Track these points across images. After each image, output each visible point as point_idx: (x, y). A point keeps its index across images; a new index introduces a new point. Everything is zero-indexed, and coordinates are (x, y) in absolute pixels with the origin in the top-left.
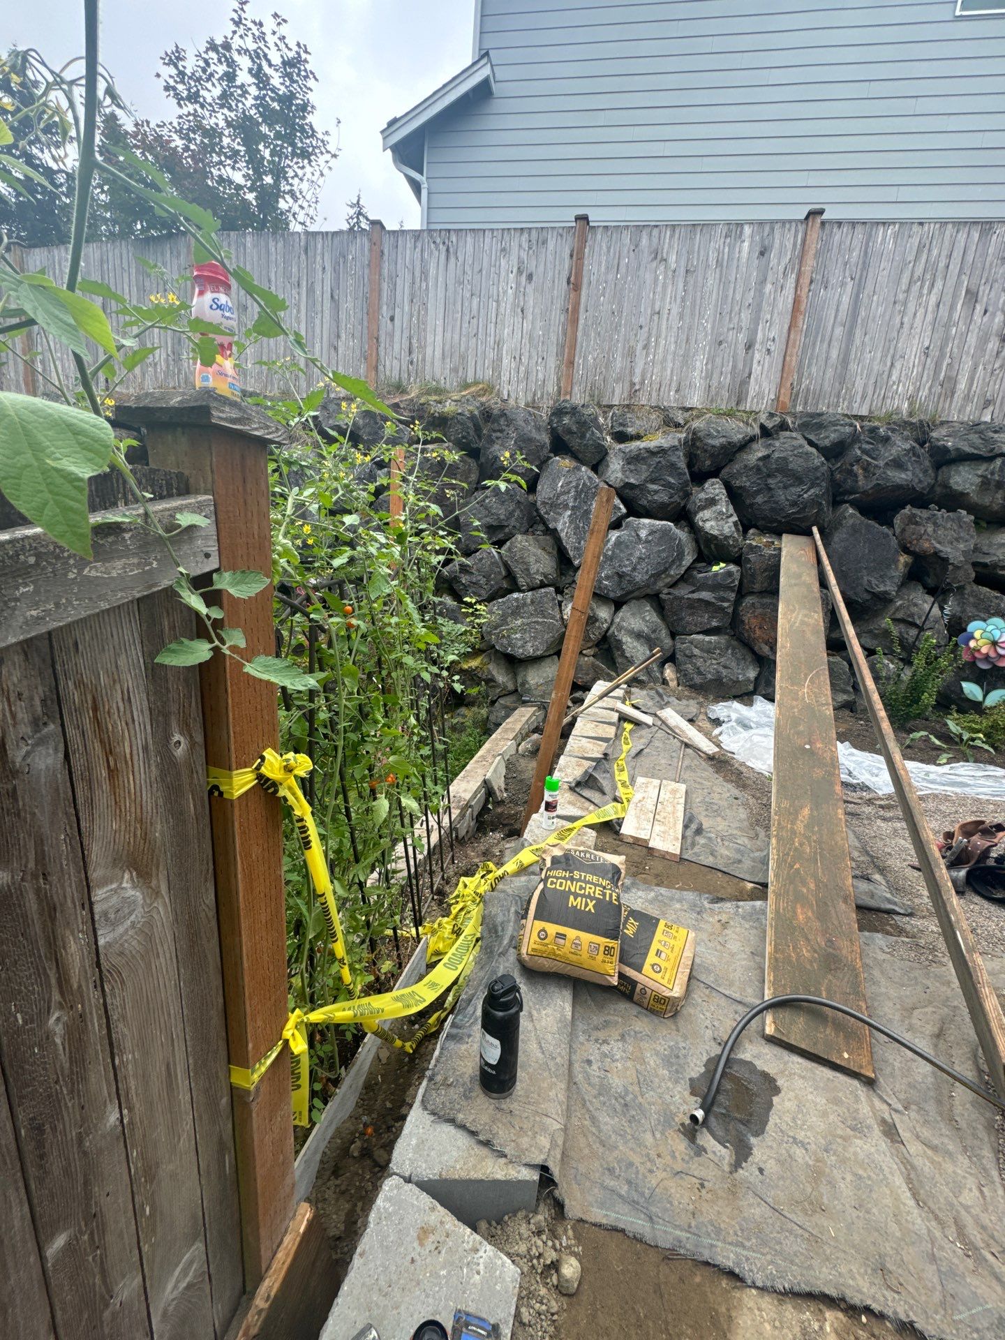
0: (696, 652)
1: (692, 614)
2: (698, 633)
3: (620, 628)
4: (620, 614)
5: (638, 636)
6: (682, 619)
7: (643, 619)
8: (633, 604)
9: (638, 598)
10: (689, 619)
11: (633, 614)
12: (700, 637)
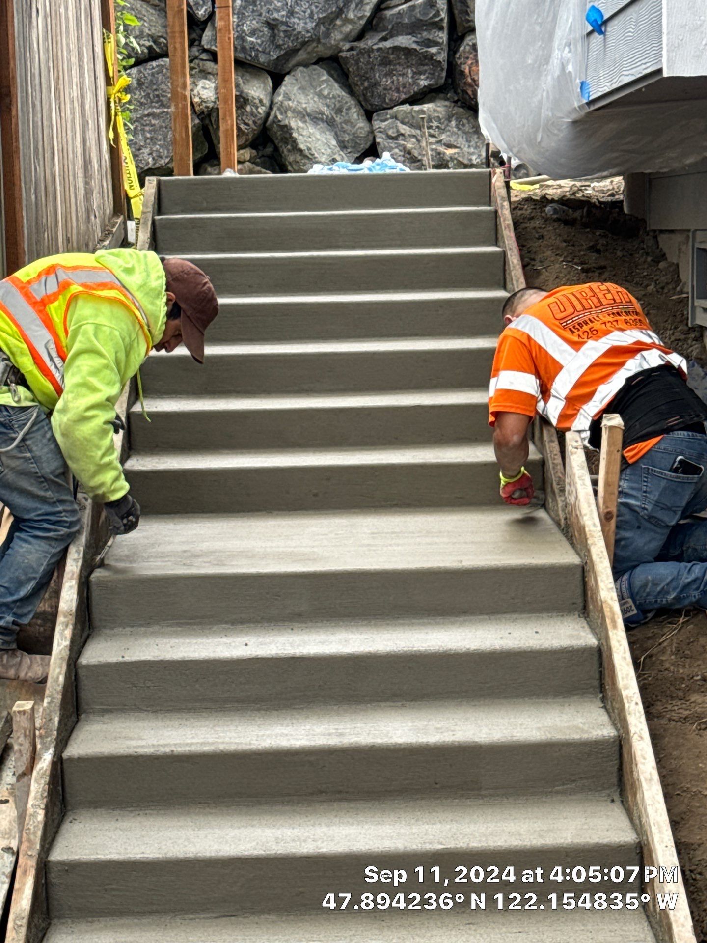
0: (404, 129)
1: (389, 74)
2: (403, 103)
3: (285, 111)
4: (282, 89)
5: (315, 118)
6: (376, 84)
7: (320, 95)
8: (300, 72)
9: (306, 65)
10: (386, 82)
11: (302, 89)
12: (406, 107)
